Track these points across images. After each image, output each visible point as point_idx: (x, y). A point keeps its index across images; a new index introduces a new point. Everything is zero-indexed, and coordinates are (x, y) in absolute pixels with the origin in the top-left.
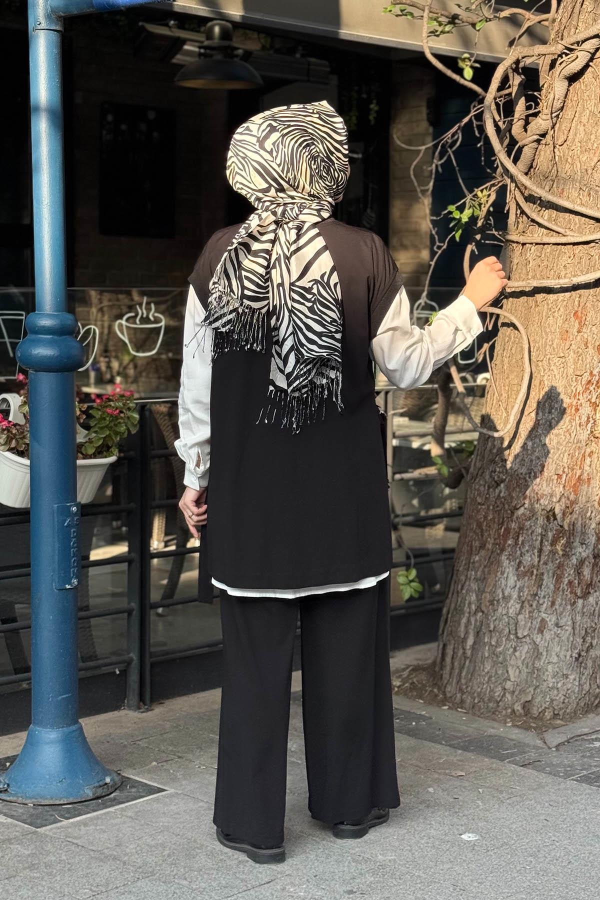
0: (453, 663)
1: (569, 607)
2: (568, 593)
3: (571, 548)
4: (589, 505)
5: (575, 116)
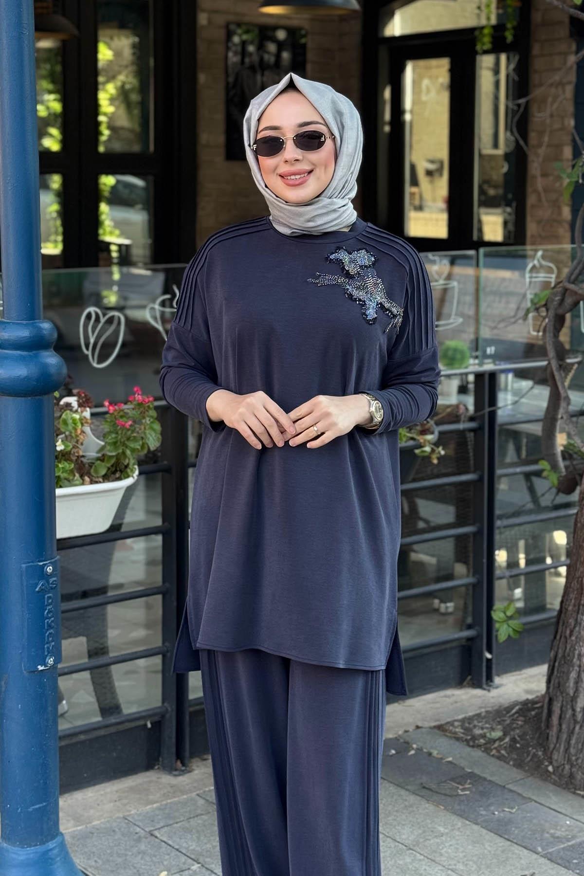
0: (560, 725)
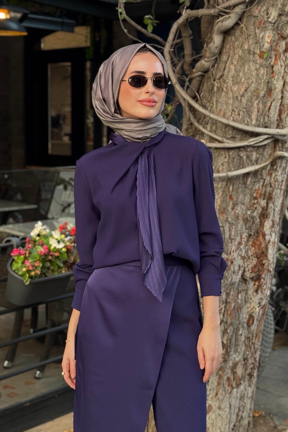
2: (226, 386)
3: (229, 357)
4: (240, 326)
5: (228, 59)
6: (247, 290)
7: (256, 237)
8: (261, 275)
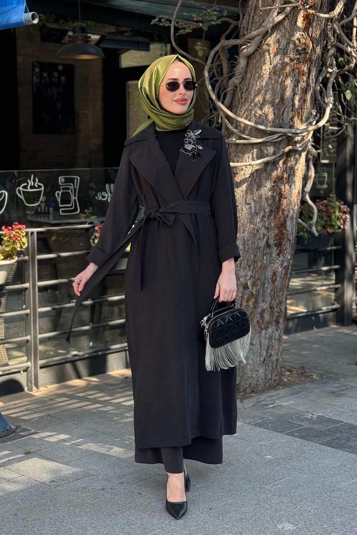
1: (258, 334)
2: (257, 327)
3: (258, 304)
4: (266, 281)
5: (251, 77)
6: (271, 254)
7: (277, 212)
8: (282, 242)
